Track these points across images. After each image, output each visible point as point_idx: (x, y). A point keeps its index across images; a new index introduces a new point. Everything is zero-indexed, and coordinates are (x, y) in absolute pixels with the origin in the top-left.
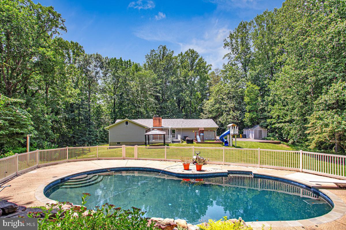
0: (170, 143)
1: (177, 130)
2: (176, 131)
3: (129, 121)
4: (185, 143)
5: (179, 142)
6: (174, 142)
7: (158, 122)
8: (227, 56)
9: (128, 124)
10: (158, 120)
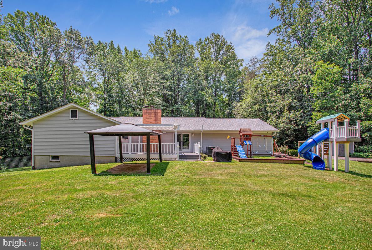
0: (175, 159)
1: (193, 135)
2: (191, 136)
3: (80, 109)
4: (210, 161)
5: (195, 157)
6: (184, 159)
7: (154, 118)
8: (274, 31)
9: (76, 117)
10: (153, 115)
